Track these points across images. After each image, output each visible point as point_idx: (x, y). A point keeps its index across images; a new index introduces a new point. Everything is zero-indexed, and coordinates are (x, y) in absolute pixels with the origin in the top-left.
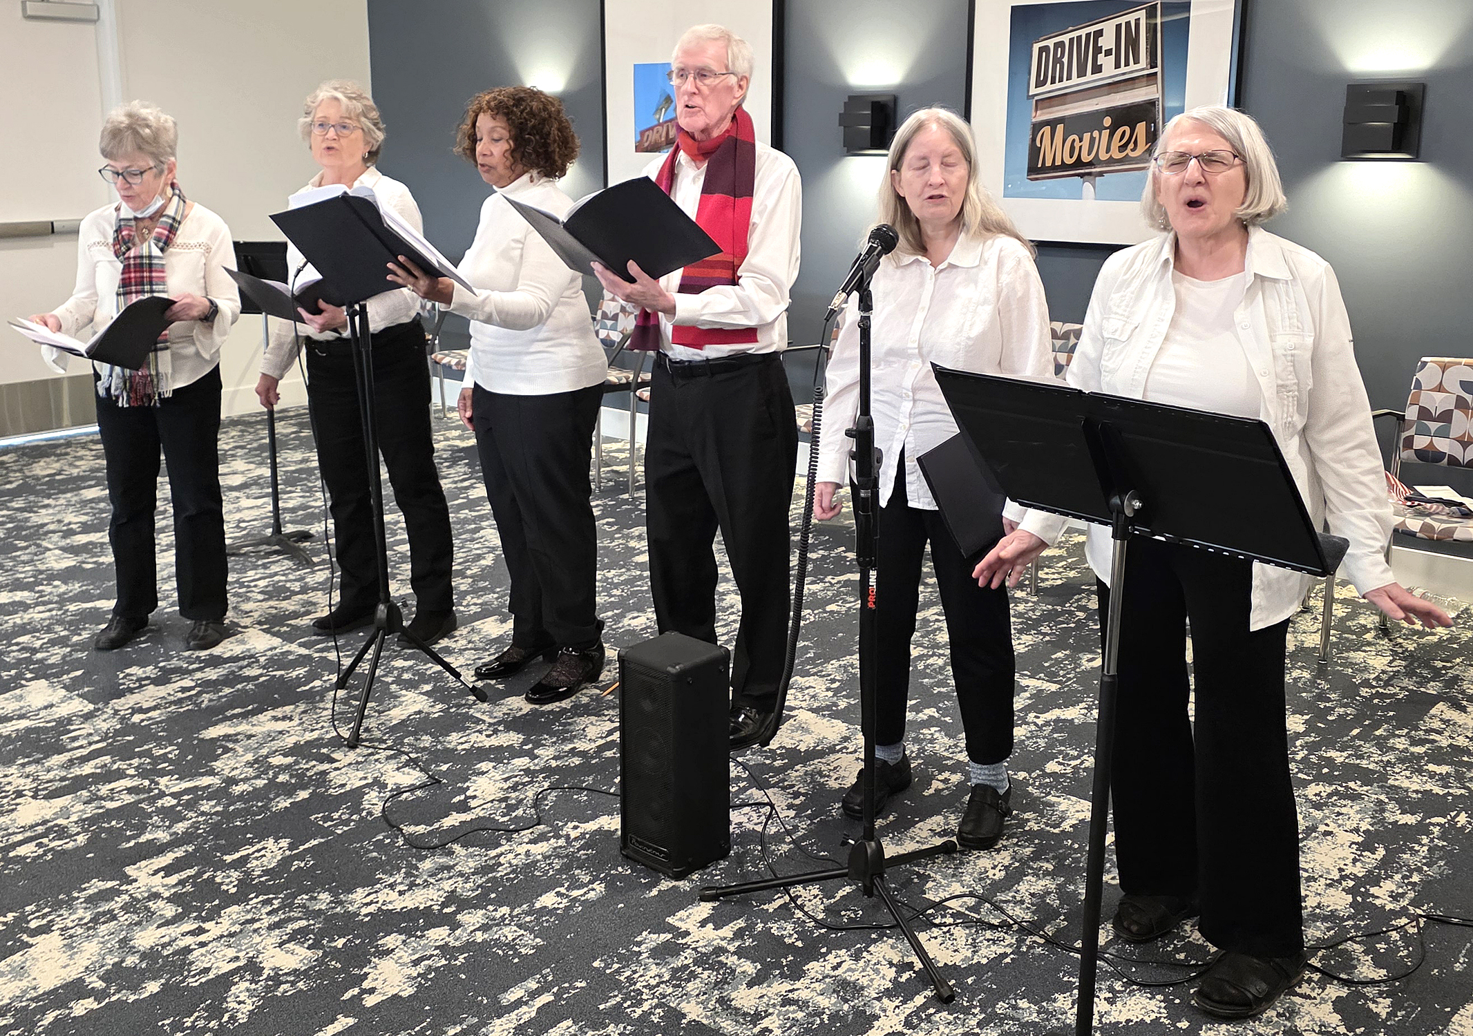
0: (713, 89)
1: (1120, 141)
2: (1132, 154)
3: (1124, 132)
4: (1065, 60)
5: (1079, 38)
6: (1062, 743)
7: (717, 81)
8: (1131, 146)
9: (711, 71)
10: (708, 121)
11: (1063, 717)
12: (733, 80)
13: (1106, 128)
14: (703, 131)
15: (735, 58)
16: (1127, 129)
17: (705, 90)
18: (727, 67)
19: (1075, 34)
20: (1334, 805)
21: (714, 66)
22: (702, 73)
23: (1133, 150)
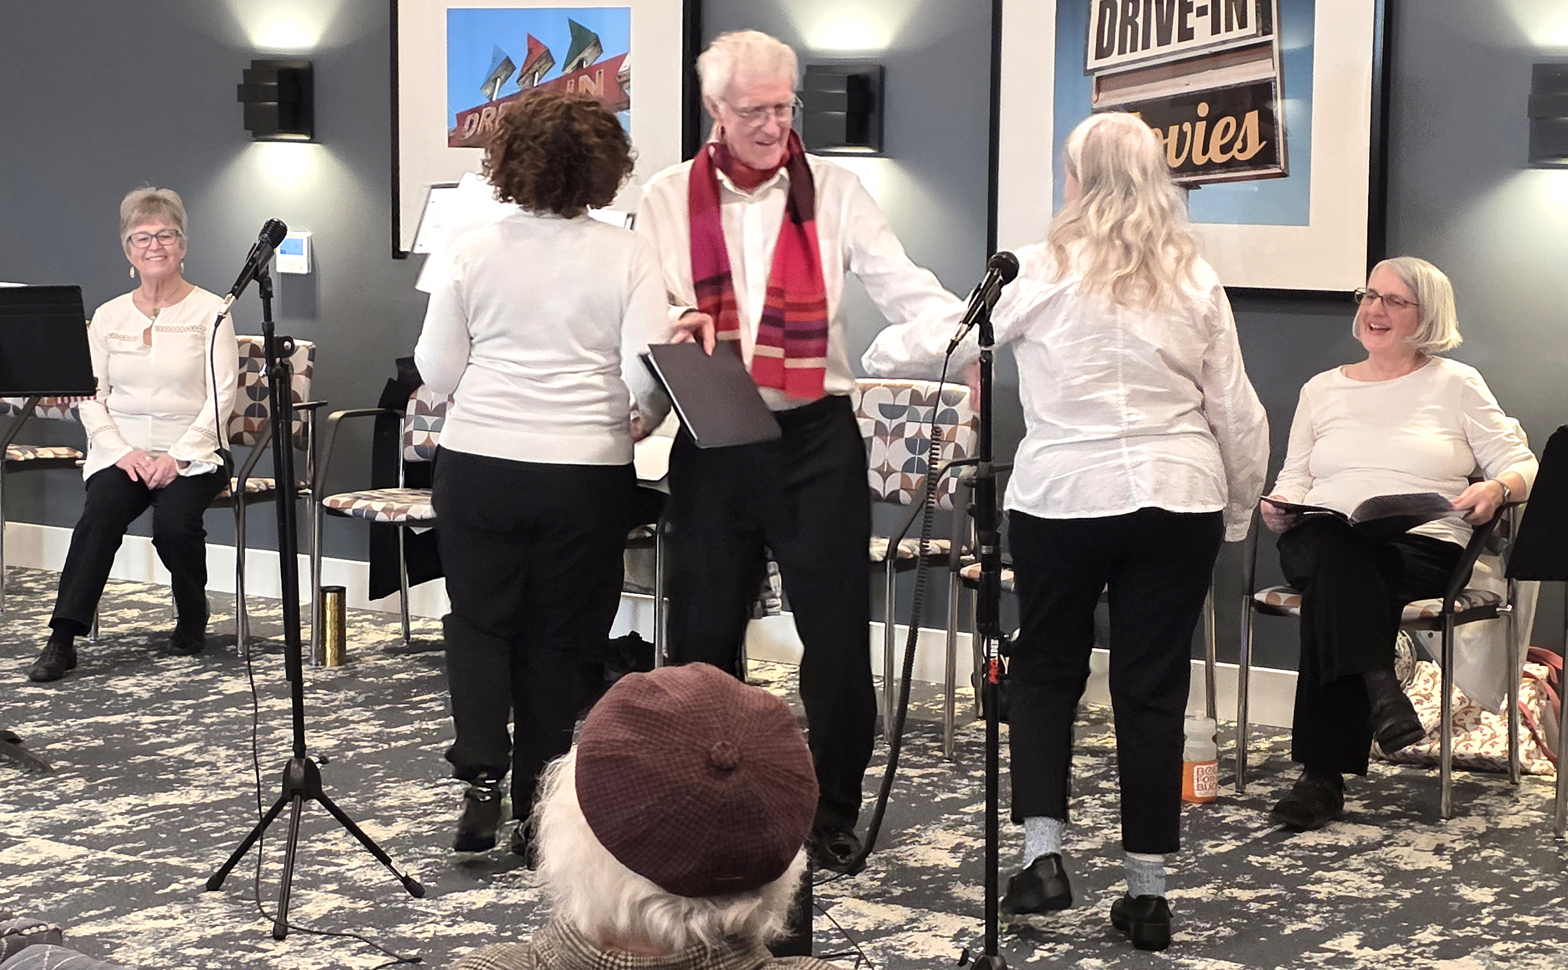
1: (1223, 138)
2: (1240, 157)
3: (1228, 126)
4: (1140, 20)
6: (1190, 918)
8: (1238, 145)
11: (1187, 897)
13: (1202, 119)
16: (1232, 120)
20: (1522, 958)
23: (1241, 151)
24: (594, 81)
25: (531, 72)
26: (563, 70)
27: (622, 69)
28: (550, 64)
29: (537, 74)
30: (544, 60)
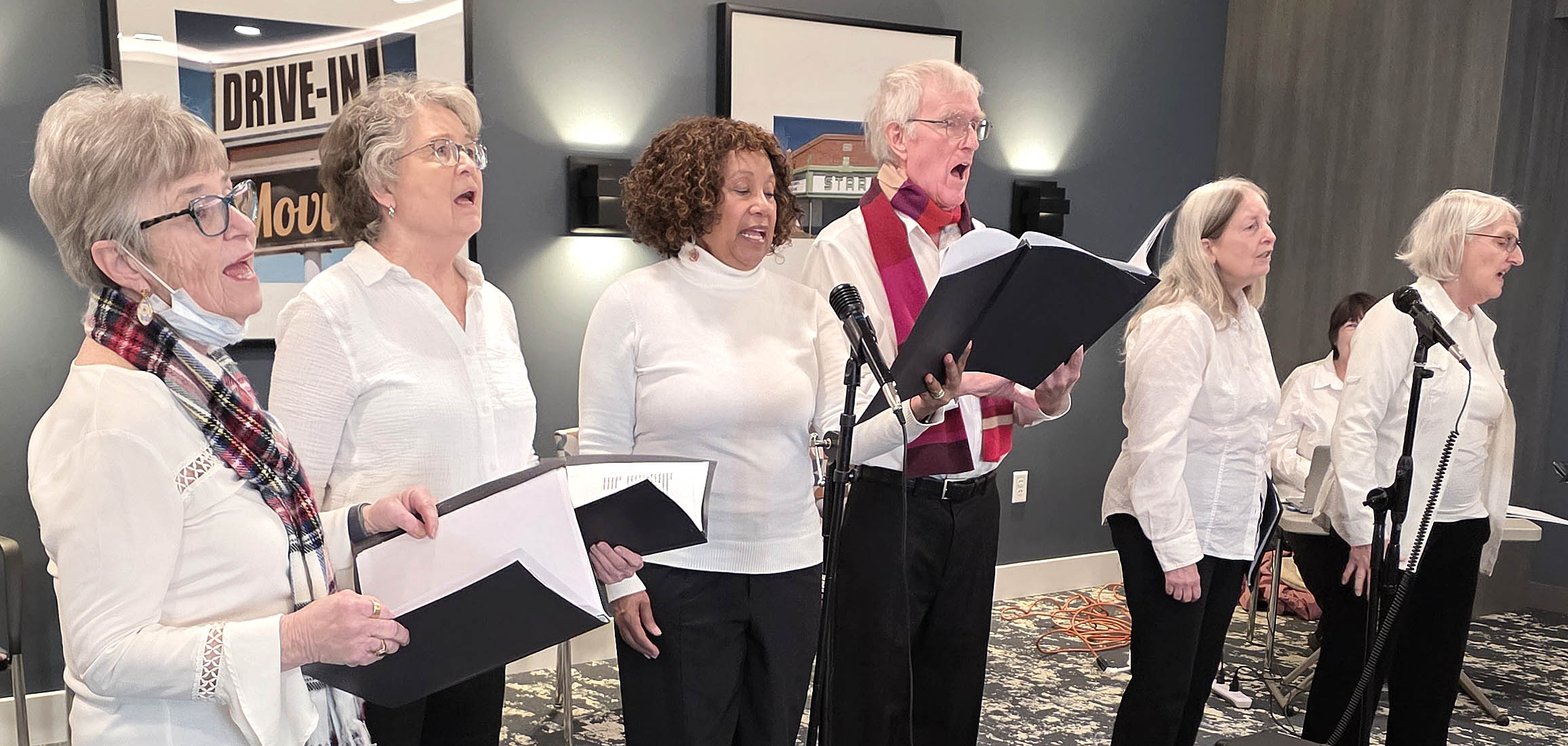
4: (264, 96)
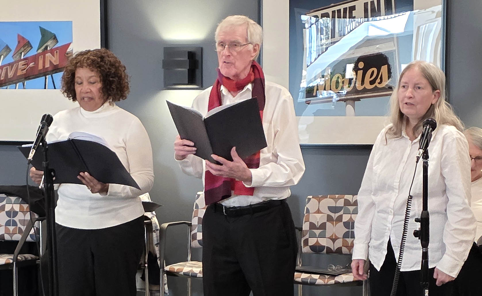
0: (239, 53)
1: (371, 77)
2: (380, 86)
3: (373, 72)
5: (339, 11)
7: (242, 48)
8: (378, 80)
9: (239, 43)
10: (237, 70)
12: (251, 47)
13: (361, 69)
14: (234, 76)
15: (252, 35)
16: (375, 70)
17: (235, 53)
18: (247, 40)
19: (336, 8)
21: (241, 40)
22: (234, 44)
23: (379, 83)
24: (54, 56)
25: (20, 52)
26: (37, 51)
27: (68, 50)
28: (30, 48)
29: (23, 53)
30: (27, 46)
